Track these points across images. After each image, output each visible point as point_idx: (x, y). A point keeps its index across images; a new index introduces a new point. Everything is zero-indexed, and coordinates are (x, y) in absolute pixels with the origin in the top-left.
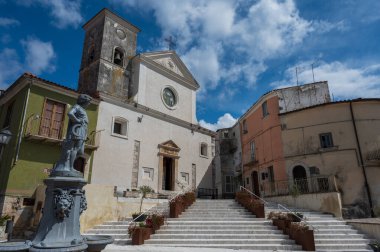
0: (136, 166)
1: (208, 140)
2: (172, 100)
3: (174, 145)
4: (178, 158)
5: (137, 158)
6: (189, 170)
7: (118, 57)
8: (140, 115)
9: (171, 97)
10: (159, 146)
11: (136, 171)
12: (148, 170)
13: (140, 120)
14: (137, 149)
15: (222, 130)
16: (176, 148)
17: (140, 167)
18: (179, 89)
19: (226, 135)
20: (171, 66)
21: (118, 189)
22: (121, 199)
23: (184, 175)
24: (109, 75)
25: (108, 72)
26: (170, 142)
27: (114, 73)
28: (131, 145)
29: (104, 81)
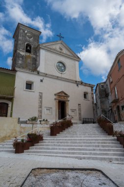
0: (41, 107)
1: (88, 90)
2: (63, 68)
3: (65, 94)
4: (69, 101)
5: (41, 102)
6: (77, 108)
7: (29, 48)
8: (41, 78)
9: (62, 67)
10: (55, 95)
11: (40, 109)
12: (49, 109)
13: (42, 81)
14: (41, 97)
15: (100, 84)
16: (66, 96)
17: (43, 107)
18: (67, 62)
19: (103, 86)
20: (61, 49)
21: (21, 120)
22: (23, 125)
23: (73, 111)
24: (23, 58)
25: (22, 57)
26: (62, 92)
27: (26, 57)
28: (37, 95)
29: (20, 62)
